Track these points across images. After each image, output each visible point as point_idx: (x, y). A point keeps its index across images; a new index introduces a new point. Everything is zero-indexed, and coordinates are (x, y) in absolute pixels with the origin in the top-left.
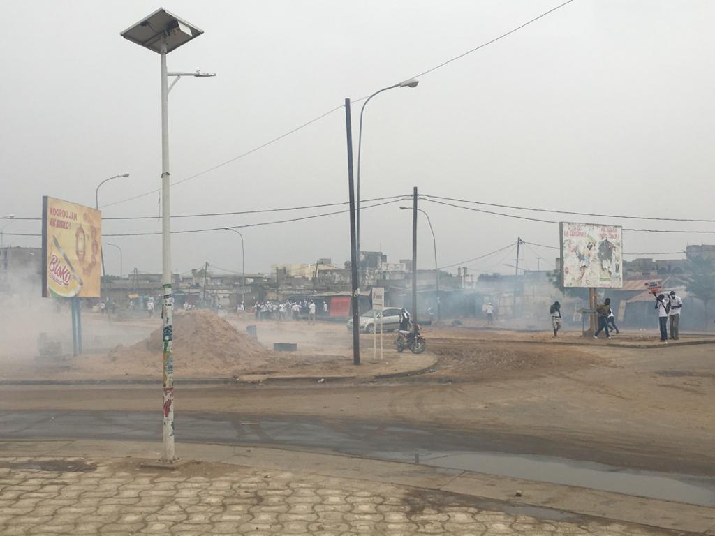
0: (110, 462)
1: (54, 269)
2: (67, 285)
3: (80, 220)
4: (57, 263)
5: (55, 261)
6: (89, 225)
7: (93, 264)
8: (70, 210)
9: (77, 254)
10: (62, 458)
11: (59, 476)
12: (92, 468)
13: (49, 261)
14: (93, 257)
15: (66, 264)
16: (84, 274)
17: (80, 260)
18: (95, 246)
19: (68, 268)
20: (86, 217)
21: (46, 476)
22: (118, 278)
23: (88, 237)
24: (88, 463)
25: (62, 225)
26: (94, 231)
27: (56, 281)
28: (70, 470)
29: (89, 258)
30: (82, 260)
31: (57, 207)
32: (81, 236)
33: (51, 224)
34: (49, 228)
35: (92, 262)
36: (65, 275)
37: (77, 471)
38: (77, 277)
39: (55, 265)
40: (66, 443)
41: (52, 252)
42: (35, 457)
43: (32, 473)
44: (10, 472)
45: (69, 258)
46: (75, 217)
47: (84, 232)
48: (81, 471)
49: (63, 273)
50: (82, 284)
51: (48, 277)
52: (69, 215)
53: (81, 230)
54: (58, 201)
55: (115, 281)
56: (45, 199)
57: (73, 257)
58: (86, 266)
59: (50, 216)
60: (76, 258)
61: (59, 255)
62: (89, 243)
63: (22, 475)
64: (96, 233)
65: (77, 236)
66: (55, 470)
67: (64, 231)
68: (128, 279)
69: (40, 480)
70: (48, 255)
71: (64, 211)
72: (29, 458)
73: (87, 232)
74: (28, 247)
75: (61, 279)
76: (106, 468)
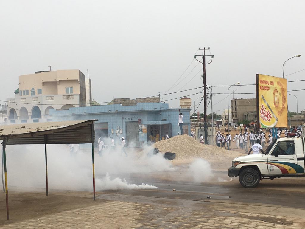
0: (300, 221)
1: (263, 113)
2: (270, 121)
3: (275, 85)
4: (264, 109)
5: (263, 108)
6: (280, 87)
7: (283, 109)
8: (270, 80)
9: (275, 104)
10: (274, 216)
11: (274, 226)
12: (291, 223)
13: (260, 109)
14: (283, 105)
15: (269, 110)
16: (279, 115)
17: (276, 107)
18: (284, 99)
19: (270, 112)
20: (278, 83)
21: (267, 225)
22: (295, 114)
23: (280, 94)
24: (288, 220)
25: (266, 88)
26: (283, 90)
27: (264, 119)
28: (279, 223)
29: (281, 106)
30: (277, 107)
31: (263, 79)
32: (276, 94)
33: (260, 89)
34: (260, 91)
35: (283, 108)
36: (268, 115)
37: (282, 224)
38: (275, 116)
39: (263, 110)
40: (275, 208)
41: (262, 104)
42: (260, 214)
43: (260, 222)
44: (249, 221)
45: (270, 106)
46: (273, 83)
47: (278, 92)
48: (285, 224)
49: (267, 115)
50: (277, 120)
51: (260, 117)
52: (270, 83)
53: (276, 90)
54: (263, 76)
55: (294, 115)
56: (257, 75)
57: (272, 105)
58: (279, 110)
59: (260, 84)
60: (274, 106)
61: (265, 105)
62: (281, 97)
63: (255, 223)
64: (284, 91)
65: (274, 94)
66: (271, 222)
67: (268, 91)
68: (301, 114)
69: (264, 226)
70: (260, 105)
71: (267, 81)
72: (258, 215)
73: (279, 91)
74: (246, 98)
75: (266, 118)
76: (298, 224)
